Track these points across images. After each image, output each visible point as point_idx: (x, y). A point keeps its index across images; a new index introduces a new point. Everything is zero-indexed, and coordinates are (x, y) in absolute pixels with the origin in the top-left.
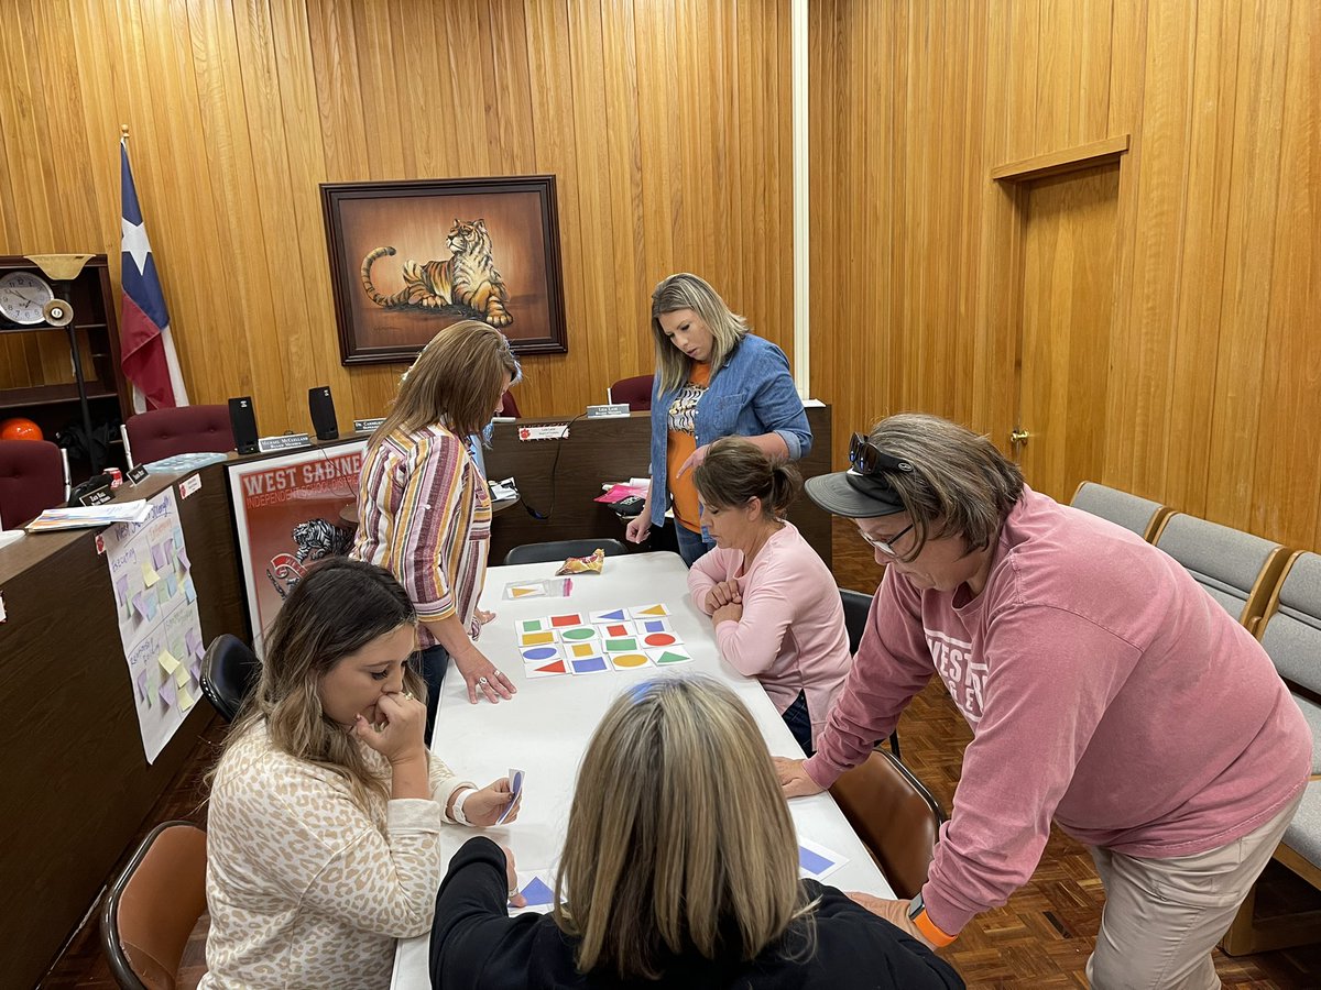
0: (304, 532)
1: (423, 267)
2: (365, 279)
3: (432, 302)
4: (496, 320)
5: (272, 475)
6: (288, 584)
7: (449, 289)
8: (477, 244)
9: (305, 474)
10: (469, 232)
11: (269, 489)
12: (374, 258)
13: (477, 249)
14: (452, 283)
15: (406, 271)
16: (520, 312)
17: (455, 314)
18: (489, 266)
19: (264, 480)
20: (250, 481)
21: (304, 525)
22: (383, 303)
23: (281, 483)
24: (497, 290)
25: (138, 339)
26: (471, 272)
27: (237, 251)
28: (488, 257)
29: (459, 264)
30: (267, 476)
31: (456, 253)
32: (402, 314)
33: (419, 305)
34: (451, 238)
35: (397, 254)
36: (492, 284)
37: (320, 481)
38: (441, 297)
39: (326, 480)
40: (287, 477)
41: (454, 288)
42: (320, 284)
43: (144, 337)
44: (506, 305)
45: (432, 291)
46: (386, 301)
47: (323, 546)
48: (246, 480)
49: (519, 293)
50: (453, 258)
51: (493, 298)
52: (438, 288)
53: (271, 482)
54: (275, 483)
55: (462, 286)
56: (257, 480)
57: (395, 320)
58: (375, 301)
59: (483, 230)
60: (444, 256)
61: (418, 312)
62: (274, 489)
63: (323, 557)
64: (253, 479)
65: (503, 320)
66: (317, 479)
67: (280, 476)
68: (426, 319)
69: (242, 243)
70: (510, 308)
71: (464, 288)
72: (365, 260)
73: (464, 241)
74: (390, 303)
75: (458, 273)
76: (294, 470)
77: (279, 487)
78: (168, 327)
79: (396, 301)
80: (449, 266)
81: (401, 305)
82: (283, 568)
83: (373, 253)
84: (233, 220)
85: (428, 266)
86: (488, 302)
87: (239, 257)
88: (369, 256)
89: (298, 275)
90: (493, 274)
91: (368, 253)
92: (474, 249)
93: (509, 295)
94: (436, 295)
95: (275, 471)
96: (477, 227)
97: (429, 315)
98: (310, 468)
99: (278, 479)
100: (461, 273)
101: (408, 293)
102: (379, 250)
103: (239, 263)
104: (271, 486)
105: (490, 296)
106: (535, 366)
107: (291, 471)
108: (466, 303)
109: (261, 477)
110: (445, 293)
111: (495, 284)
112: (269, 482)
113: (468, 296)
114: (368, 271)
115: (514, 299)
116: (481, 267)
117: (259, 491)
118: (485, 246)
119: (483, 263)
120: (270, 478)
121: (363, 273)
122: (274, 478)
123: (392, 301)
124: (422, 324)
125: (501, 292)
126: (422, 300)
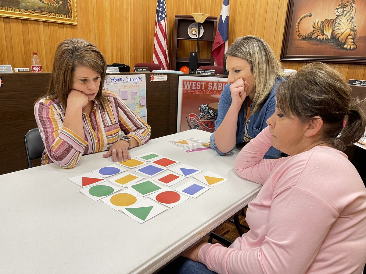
0: (204, 108)
1: (322, 22)
2: (297, 27)
3: (321, 37)
4: (349, 47)
5: (195, 83)
6: (193, 125)
7: (331, 32)
8: (349, 12)
9: (209, 86)
10: (346, 6)
11: (193, 88)
12: (303, 18)
13: (348, 14)
14: (333, 29)
15: (314, 23)
16: (361, 44)
17: (331, 43)
18: (352, 22)
19: (192, 84)
20: (186, 83)
21: (204, 105)
22: (302, 37)
23: (198, 87)
24: (353, 33)
25: (217, 45)
26: (343, 24)
27: (257, 17)
28: (352, 18)
29: (338, 21)
30: (193, 83)
31: (338, 16)
32: (307, 42)
33: (316, 39)
34: (337, 9)
35: (313, 16)
36: (351, 30)
37: (215, 90)
38: (326, 35)
39: (217, 90)
40: (201, 86)
41: (333, 31)
42: (281, 30)
43: (219, 44)
44: (355, 40)
45: (323, 32)
46: (303, 37)
47: (210, 115)
48: (185, 82)
49: (363, 35)
50: (336, 18)
51: (350, 37)
52: (326, 31)
53: (195, 86)
54: (196, 86)
55: (337, 30)
56: (189, 83)
57: (304, 44)
58: (298, 36)
59: (354, 5)
60: (332, 17)
61: (314, 42)
62: (195, 88)
63: (209, 120)
64: (188, 83)
65: (352, 47)
66: (214, 89)
67: (199, 84)
68: (317, 45)
69: (259, 14)
70: (356, 42)
71: (337, 32)
72: (299, 19)
73: (343, 11)
74: (304, 37)
75: (336, 25)
76: (205, 83)
77: (197, 88)
78: (228, 41)
79: (307, 36)
80: (333, 21)
81: (308, 38)
82: (192, 119)
83: (303, 16)
84: (258, 5)
85: (324, 21)
86: (347, 38)
87: (257, 19)
88: (301, 17)
89: (274, 25)
90: (353, 26)
91: (301, 16)
92: (347, 14)
93: (358, 36)
94: (324, 34)
95: (197, 82)
96: (351, 3)
97: (319, 43)
98: (212, 84)
99: (197, 85)
100: (337, 25)
101: (313, 33)
102: (306, 14)
103: (257, 22)
104: (194, 87)
105: (349, 36)
106: (363, 70)
107: (203, 83)
108: (337, 38)
109: (191, 83)
110: (328, 34)
111: (353, 30)
112: (194, 85)
113: (338, 35)
114: (299, 23)
115: (360, 38)
116: (348, 22)
117: (189, 88)
118: (353, 13)
119: (349, 21)
120: (194, 84)
121: (297, 24)
122: (196, 84)
123: (305, 36)
124: (315, 46)
125: (354, 34)
126: (317, 36)
